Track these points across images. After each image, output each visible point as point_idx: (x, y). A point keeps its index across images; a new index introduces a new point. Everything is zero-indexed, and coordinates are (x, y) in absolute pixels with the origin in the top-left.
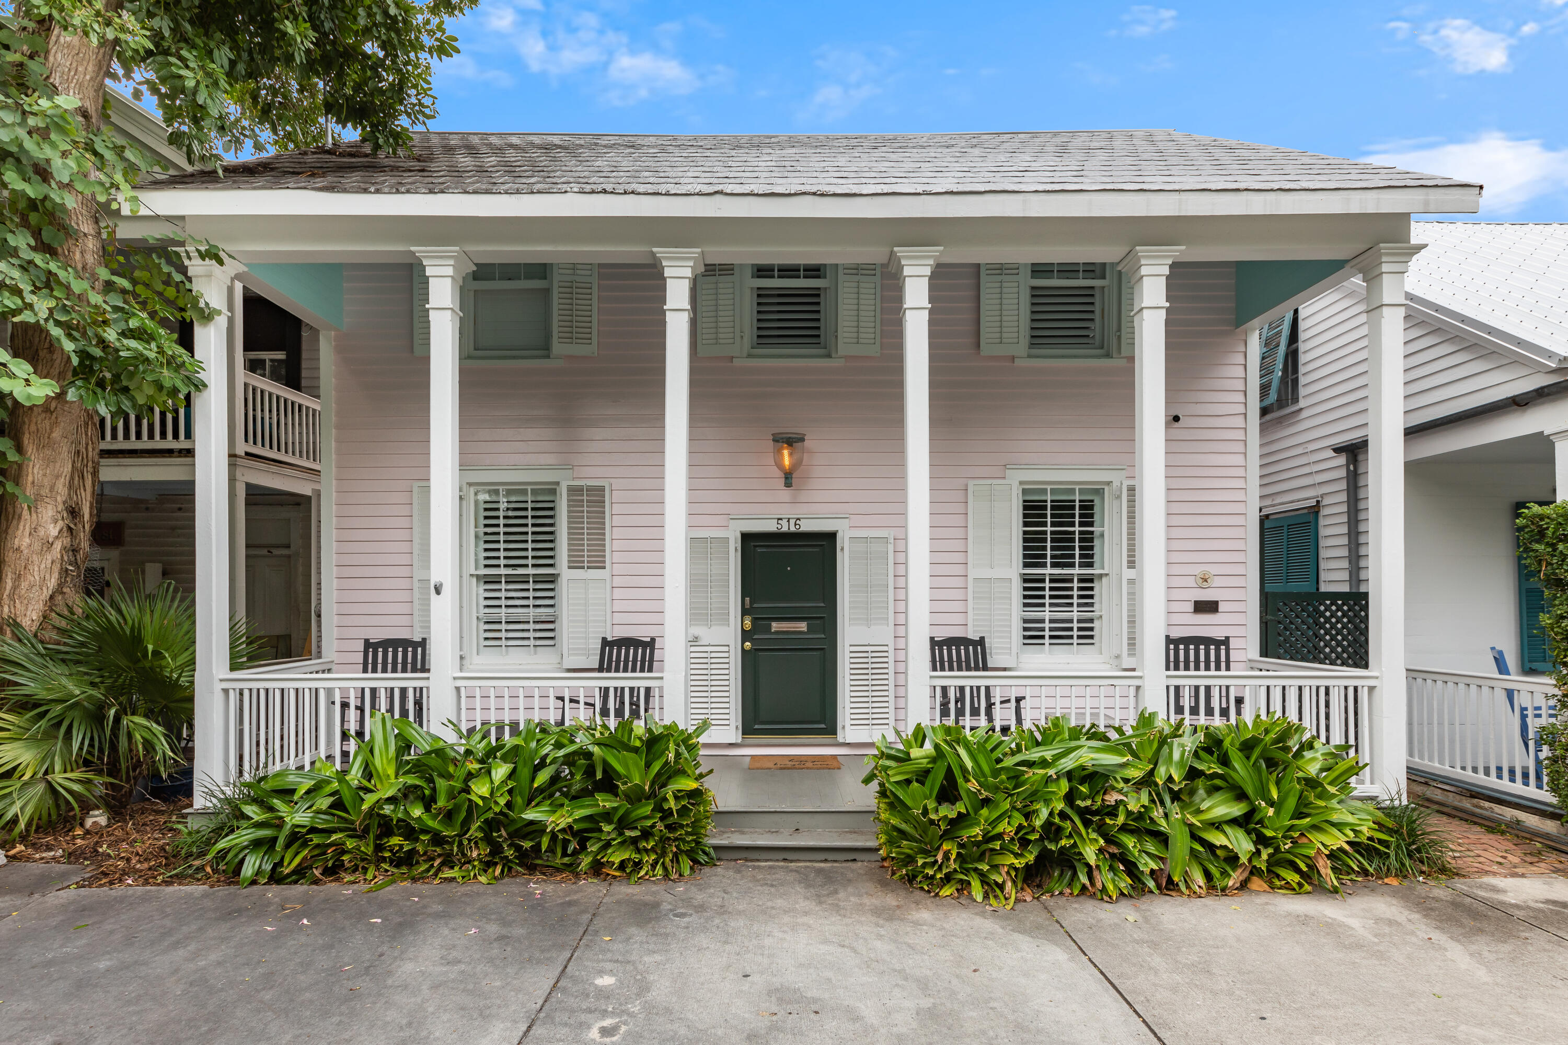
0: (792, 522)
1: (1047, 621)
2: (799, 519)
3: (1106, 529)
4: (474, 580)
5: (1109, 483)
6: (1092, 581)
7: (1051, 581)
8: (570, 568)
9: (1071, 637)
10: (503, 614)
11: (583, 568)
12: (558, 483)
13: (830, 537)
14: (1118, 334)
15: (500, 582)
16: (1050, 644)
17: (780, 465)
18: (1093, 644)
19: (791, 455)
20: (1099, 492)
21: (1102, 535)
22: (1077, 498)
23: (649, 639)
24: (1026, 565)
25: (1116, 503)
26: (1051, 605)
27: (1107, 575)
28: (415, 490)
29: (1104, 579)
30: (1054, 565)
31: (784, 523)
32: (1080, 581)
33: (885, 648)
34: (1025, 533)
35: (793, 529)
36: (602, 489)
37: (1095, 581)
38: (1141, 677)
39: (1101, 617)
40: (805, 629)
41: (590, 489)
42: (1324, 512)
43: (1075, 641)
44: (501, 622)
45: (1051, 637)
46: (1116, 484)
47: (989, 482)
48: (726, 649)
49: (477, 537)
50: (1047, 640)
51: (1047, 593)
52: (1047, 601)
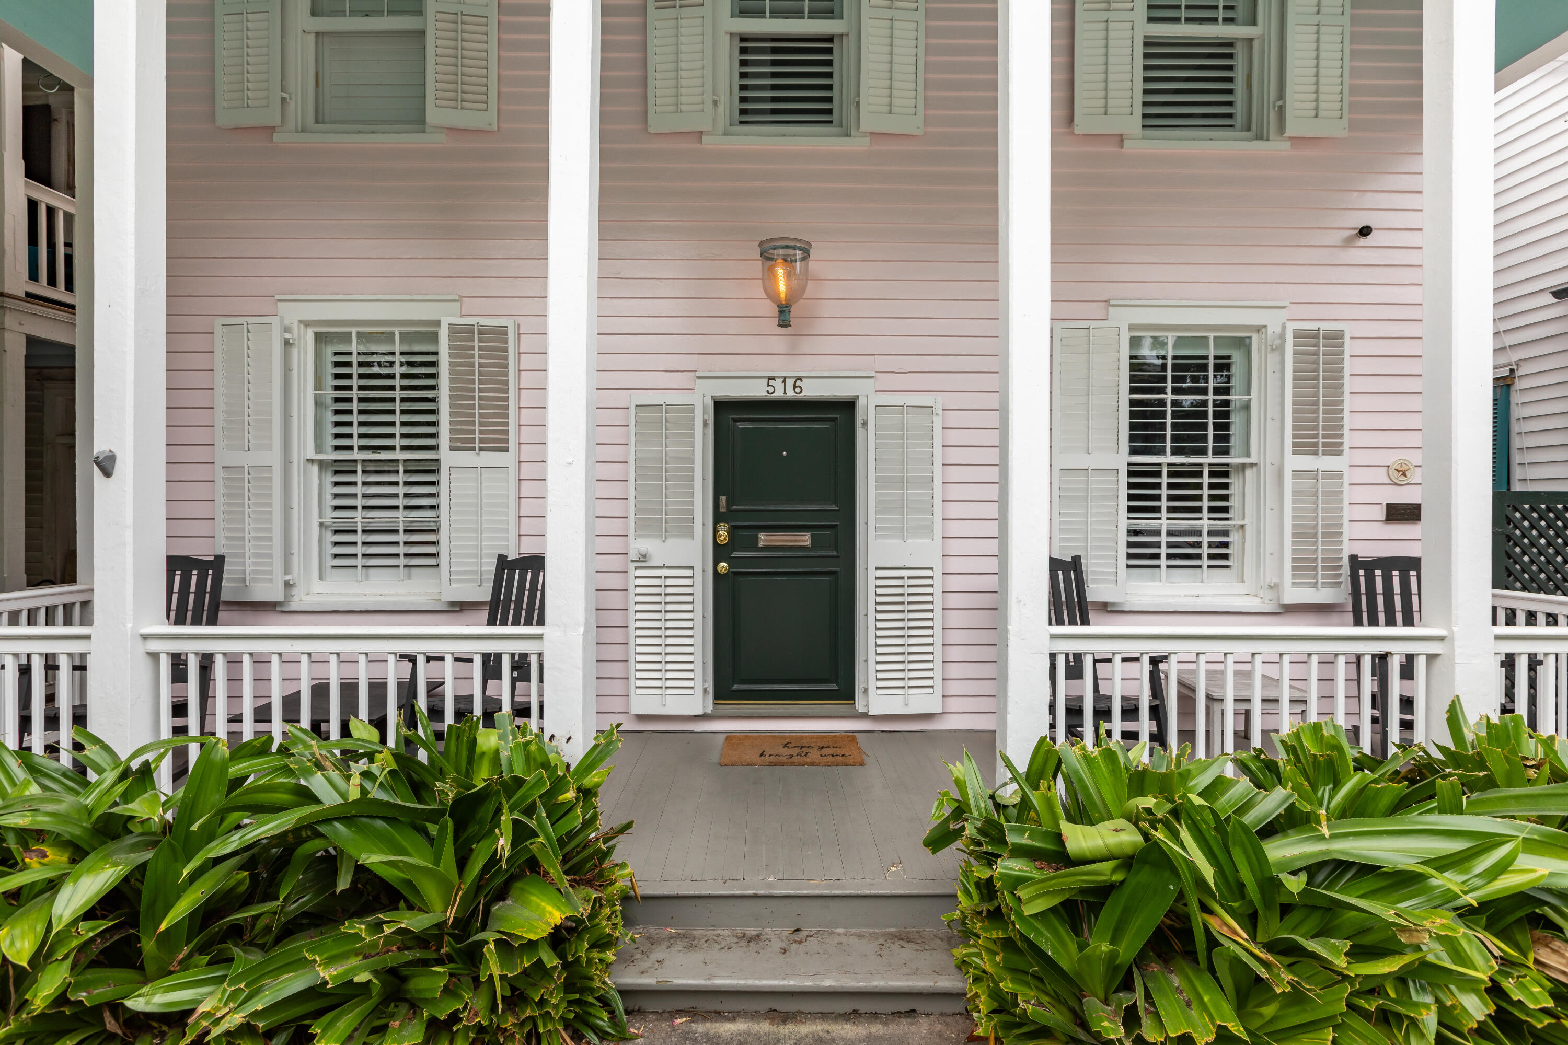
0: (790, 383)
1: (1164, 533)
2: (800, 379)
3: (1254, 396)
4: (315, 469)
5: (1259, 329)
6: (1226, 474)
7: (1171, 474)
8: (452, 449)
9: (1198, 557)
10: (359, 519)
11: (473, 449)
12: (437, 323)
13: (848, 406)
14: (1280, 103)
15: (355, 472)
16: (1168, 567)
17: (772, 295)
18: (1227, 567)
19: (788, 275)
20: (1243, 344)
21: (1247, 407)
22: (1212, 353)
24: (1134, 451)
25: (1273, 359)
26: (1171, 509)
27: (1252, 465)
28: (218, 331)
29: (1249, 473)
30: (1176, 452)
31: (778, 384)
32: (1212, 474)
33: (928, 573)
34: (1133, 403)
35: (791, 393)
36: (504, 331)
37: (1232, 475)
38: (1440, 639)
39: (1242, 527)
40: (808, 543)
41: (484, 331)
42: (1522, 384)
43: (1205, 562)
44: (355, 532)
45: (1169, 556)
46: (1273, 329)
47: (1085, 324)
48: (689, 573)
49: (319, 404)
50: (1163, 562)
51: (1164, 492)
52: (1164, 504)
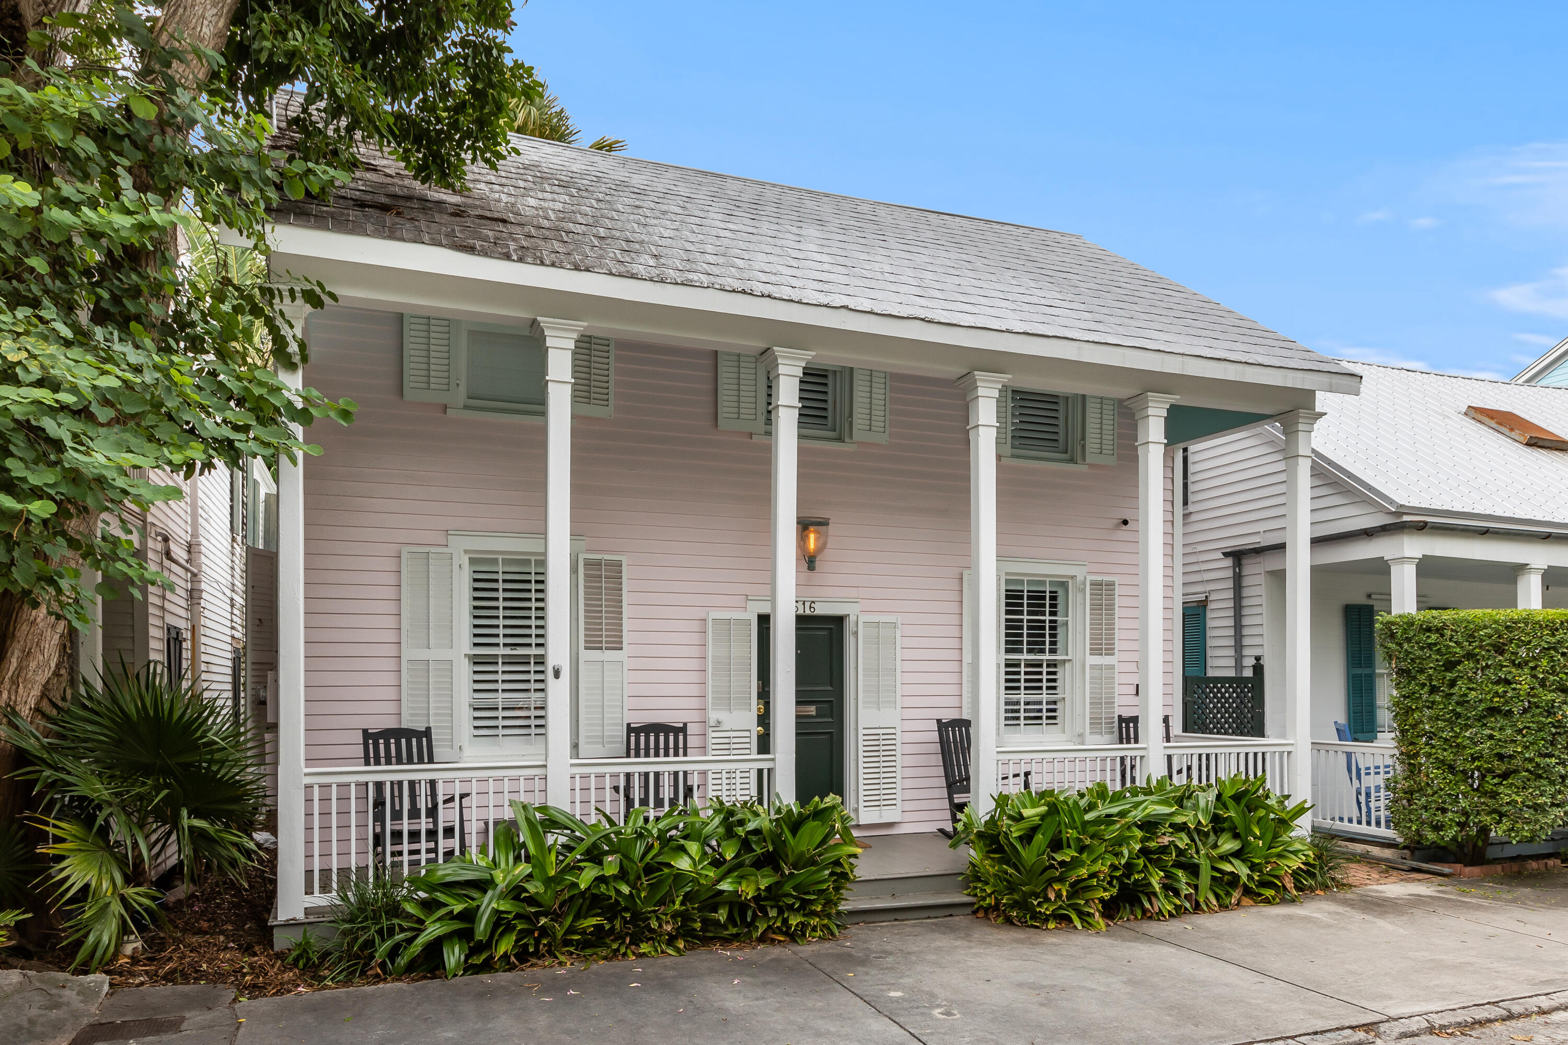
0: (807, 605)
1: (1022, 703)
2: (813, 602)
3: (1070, 618)
4: (465, 661)
5: (1072, 577)
6: (1055, 666)
7: (1026, 666)
8: (586, 648)
9: (1040, 718)
10: (500, 700)
11: (601, 648)
13: (839, 621)
14: (1082, 442)
15: (497, 663)
16: (1025, 725)
17: (804, 549)
18: (1056, 724)
19: (816, 540)
20: (1064, 585)
21: (1066, 623)
22: (1048, 590)
23: (681, 725)
24: (1008, 651)
25: (1079, 596)
26: (1026, 688)
27: (1069, 660)
28: (404, 556)
29: (1067, 665)
30: (1030, 651)
31: (800, 606)
32: (1048, 666)
33: (892, 731)
34: (1007, 620)
35: (808, 612)
36: (618, 564)
37: (1058, 666)
38: (1145, 749)
39: (1064, 699)
40: (814, 713)
41: (609, 564)
42: (1211, 606)
43: (1045, 721)
44: (497, 709)
45: (1025, 718)
46: (1080, 578)
48: (747, 734)
49: (469, 611)
50: (1022, 722)
51: (1023, 677)
52: (1023, 684)
